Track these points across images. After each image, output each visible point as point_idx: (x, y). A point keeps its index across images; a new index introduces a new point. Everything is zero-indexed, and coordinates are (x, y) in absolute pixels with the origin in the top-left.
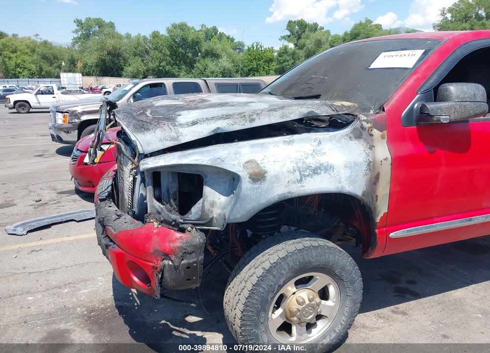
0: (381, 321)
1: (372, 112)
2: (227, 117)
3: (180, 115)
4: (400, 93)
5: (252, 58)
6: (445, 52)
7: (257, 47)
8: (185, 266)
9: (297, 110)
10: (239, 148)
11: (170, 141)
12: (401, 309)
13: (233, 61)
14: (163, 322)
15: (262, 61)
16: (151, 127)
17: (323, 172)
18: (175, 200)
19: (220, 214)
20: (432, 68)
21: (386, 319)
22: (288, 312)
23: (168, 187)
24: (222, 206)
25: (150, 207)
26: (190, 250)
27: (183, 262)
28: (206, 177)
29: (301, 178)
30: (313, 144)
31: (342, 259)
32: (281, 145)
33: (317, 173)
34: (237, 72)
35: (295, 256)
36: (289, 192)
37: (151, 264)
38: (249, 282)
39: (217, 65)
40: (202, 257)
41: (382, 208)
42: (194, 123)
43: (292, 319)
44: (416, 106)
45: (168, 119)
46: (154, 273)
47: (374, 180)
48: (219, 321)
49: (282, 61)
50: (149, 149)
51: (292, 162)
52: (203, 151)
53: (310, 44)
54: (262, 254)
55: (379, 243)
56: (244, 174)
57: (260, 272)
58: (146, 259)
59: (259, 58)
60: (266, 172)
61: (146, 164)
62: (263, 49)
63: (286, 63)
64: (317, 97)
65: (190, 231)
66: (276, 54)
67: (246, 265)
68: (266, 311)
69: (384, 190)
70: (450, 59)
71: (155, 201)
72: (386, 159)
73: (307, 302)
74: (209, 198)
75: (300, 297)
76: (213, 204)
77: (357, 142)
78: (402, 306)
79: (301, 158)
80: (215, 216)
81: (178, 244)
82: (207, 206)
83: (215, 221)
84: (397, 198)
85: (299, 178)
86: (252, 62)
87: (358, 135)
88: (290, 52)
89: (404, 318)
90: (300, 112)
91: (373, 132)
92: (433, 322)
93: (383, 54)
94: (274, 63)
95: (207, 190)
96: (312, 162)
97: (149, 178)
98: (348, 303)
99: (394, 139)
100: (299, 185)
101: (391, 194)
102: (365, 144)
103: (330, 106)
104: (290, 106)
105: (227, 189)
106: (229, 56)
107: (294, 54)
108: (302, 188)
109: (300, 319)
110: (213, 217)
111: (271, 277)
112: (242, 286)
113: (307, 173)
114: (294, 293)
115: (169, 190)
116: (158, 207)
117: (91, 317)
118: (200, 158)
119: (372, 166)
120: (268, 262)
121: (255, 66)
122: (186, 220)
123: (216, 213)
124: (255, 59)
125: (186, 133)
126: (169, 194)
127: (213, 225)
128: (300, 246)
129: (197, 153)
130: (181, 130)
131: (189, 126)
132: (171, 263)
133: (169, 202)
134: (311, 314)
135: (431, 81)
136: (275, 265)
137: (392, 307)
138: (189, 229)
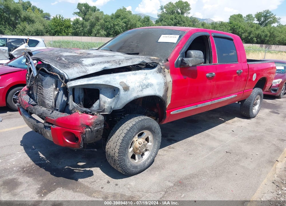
0: (165, 152)
1: (163, 62)
2: (108, 62)
3: (83, 61)
4: (173, 53)
5: (57, 25)
6: (187, 37)
7: (59, 18)
8: (96, 131)
9: (137, 60)
10: (115, 76)
11: (83, 73)
12: (171, 147)
13: (44, 25)
14: (66, 167)
15: (63, 27)
16: (70, 66)
17: (150, 87)
18: (82, 102)
19: (108, 107)
20: (183, 43)
21: (167, 151)
22: (135, 148)
23: (79, 96)
24: (109, 103)
25: (71, 105)
26: (98, 123)
27: (95, 129)
28: (101, 90)
29: (142, 89)
30: (144, 75)
31: (155, 124)
32: (132, 75)
33: (148, 87)
34: (47, 32)
35: (139, 124)
36: (138, 96)
37: (79, 131)
38: (121, 136)
39: (32, 27)
40: (103, 126)
41: (169, 102)
42: (93, 65)
43: (137, 151)
44: (179, 59)
45: (78, 62)
46: (81, 135)
47: (166, 90)
48: (96, 162)
49: (75, 28)
50: (71, 77)
51: (138, 82)
52: (99, 78)
53: (93, 19)
54: (124, 124)
55: (167, 117)
56: (121, 88)
57: (125, 131)
58: (77, 129)
59: (61, 25)
60: (129, 87)
61: (71, 84)
62: (63, 19)
63: (78, 29)
64: (137, 54)
65: (96, 115)
66: (72, 23)
67: (117, 130)
68: (127, 148)
69: (170, 94)
70: (189, 40)
71: (73, 103)
72: (170, 81)
73: (143, 143)
74: (103, 100)
75: (140, 141)
76: (105, 102)
77: (160, 74)
78: (172, 146)
79: (141, 81)
80: (106, 108)
81: (93, 121)
82: (102, 103)
83: (106, 110)
84: (174, 97)
85: (141, 89)
86: (57, 27)
87: (160, 71)
88: (81, 23)
89: (174, 150)
90: (139, 61)
91: (165, 70)
92: (185, 150)
93: (162, 36)
94: (71, 29)
95: (101, 96)
96: (145, 82)
97: (71, 91)
98: (157, 143)
99: (172, 73)
100: (141, 92)
101: (172, 96)
102: (162, 75)
103: (150, 59)
104: (134, 58)
105: (111, 95)
106: (41, 22)
107: (83, 24)
108: (142, 94)
109: (140, 151)
110: (105, 108)
111: (130, 133)
112: (117, 138)
113: (144, 87)
114: (137, 140)
115: (80, 97)
116: (75, 106)
117: (25, 171)
118: (98, 81)
119: (166, 84)
120: (128, 127)
121: (59, 30)
122: (92, 110)
123: (106, 106)
124: (59, 25)
125: (90, 69)
126: (79, 99)
127: (105, 112)
128: (140, 119)
129: (96, 79)
130: (87, 68)
131: (91, 66)
132: (90, 130)
133: (79, 103)
134: (144, 148)
135: (184, 49)
136: (131, 128)
137: (168, 146)
138: (96, 114)
